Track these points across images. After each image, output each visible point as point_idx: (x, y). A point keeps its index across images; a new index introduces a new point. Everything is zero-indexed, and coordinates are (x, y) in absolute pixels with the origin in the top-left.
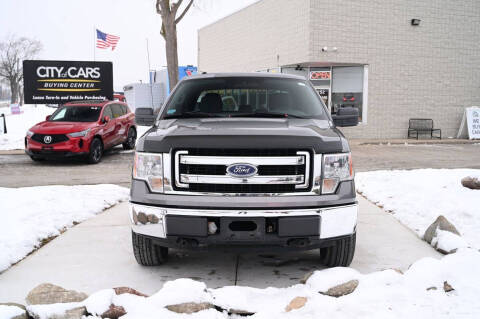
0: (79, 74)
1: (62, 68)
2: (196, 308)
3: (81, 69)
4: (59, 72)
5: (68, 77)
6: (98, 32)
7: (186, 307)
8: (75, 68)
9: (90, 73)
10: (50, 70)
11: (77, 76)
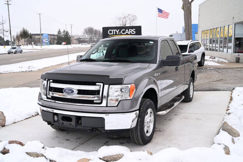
0: (126, 32)
1: (119, 30)
2: (37, 155)
3: (127, 30)
4: (117, 32)
5: (121, 34)
6: (158, 9)
7: (33, 154)
8: (124, 30)
9: (131, 32)
10: (113, 31)
11: (125, 33)
